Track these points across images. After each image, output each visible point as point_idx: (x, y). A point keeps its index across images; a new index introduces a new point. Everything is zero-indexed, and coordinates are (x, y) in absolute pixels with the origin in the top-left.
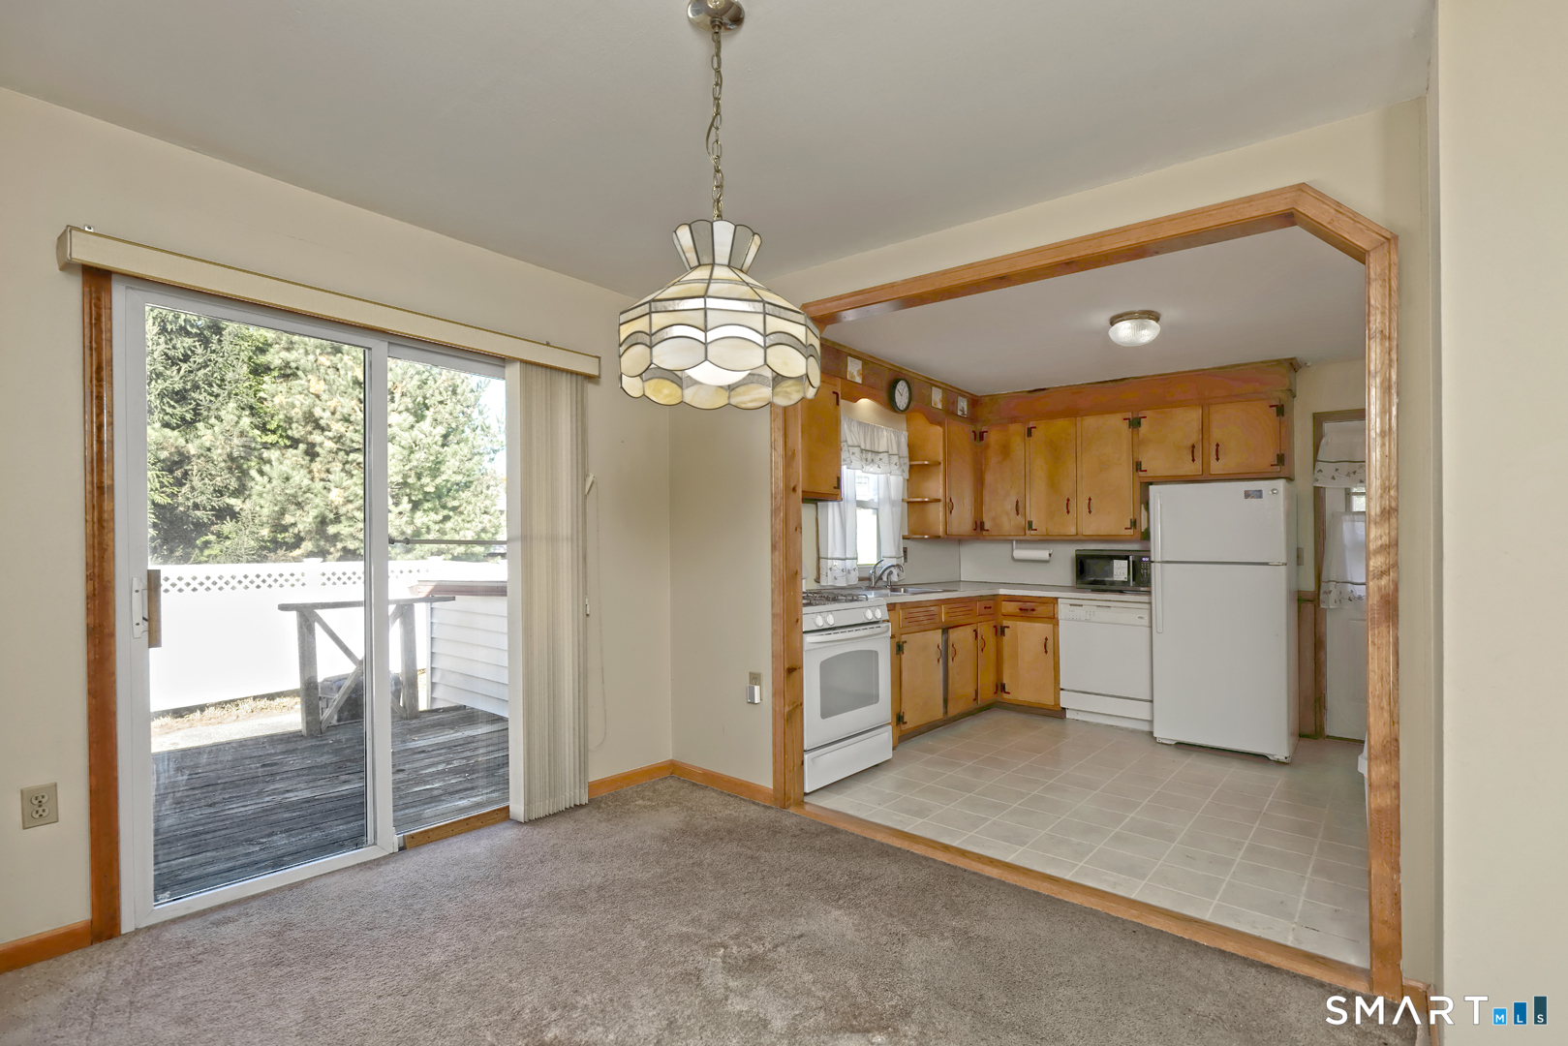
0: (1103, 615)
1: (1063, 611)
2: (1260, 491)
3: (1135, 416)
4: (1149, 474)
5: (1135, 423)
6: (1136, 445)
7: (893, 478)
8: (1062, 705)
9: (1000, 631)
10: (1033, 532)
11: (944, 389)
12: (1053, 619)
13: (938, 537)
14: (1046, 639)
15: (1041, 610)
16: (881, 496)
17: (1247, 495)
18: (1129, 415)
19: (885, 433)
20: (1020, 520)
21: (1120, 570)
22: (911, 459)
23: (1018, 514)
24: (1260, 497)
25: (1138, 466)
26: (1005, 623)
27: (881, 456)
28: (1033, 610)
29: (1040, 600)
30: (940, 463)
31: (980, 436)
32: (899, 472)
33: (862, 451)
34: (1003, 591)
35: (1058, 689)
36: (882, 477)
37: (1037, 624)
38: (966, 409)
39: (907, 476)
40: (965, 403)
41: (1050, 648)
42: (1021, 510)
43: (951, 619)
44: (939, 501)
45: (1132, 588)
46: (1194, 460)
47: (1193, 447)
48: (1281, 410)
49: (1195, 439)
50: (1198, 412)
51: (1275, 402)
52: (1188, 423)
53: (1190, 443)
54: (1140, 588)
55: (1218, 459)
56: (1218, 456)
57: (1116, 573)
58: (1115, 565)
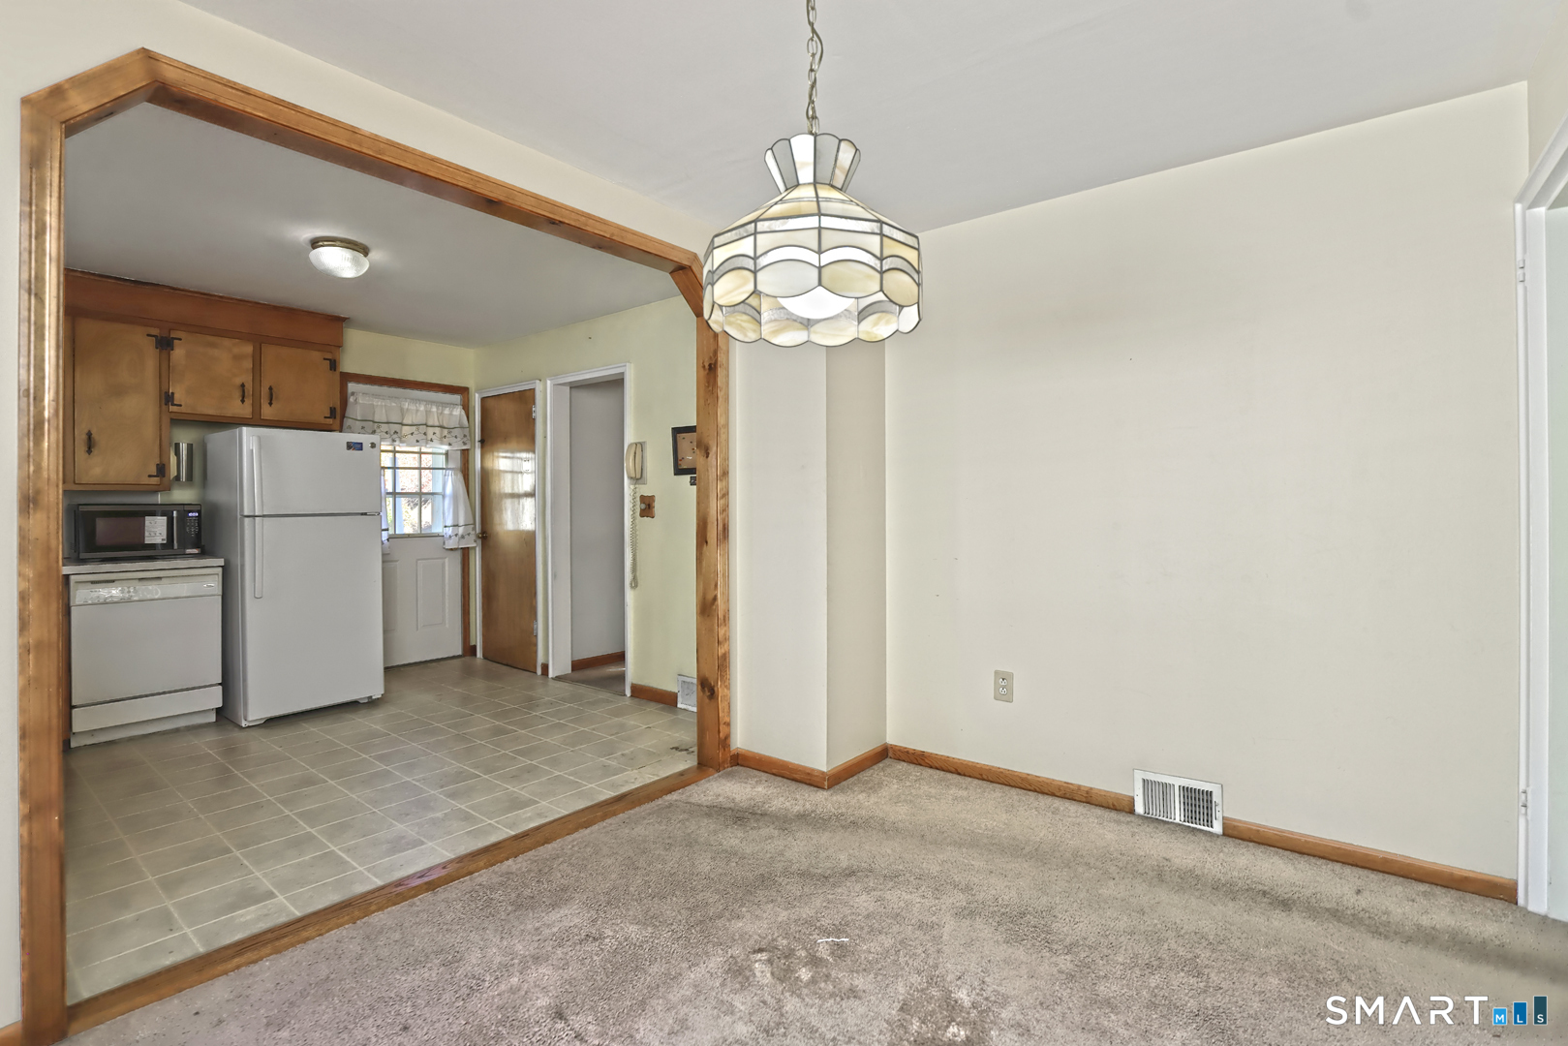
2: (359, 444)
3: (164, 335)
4: (183, 409)
5: (165, 344)
6: (165, 372)
17: (350, 446)
18: (155, 331)
21: (155, 530)
24: (360, 448)
25: (168, 398)
45: (181, 551)
46: (243, 401)
47: (243, 386)
48: (333, 365)
49: (246, 378)
50: (248, 349)
51: (329, 356)
52: (237, 358)
53: (238, 381)
54: (195, 551)
55: (270, 404)
56: (271, 400)
57: (147, 534)
58: (147, 523)
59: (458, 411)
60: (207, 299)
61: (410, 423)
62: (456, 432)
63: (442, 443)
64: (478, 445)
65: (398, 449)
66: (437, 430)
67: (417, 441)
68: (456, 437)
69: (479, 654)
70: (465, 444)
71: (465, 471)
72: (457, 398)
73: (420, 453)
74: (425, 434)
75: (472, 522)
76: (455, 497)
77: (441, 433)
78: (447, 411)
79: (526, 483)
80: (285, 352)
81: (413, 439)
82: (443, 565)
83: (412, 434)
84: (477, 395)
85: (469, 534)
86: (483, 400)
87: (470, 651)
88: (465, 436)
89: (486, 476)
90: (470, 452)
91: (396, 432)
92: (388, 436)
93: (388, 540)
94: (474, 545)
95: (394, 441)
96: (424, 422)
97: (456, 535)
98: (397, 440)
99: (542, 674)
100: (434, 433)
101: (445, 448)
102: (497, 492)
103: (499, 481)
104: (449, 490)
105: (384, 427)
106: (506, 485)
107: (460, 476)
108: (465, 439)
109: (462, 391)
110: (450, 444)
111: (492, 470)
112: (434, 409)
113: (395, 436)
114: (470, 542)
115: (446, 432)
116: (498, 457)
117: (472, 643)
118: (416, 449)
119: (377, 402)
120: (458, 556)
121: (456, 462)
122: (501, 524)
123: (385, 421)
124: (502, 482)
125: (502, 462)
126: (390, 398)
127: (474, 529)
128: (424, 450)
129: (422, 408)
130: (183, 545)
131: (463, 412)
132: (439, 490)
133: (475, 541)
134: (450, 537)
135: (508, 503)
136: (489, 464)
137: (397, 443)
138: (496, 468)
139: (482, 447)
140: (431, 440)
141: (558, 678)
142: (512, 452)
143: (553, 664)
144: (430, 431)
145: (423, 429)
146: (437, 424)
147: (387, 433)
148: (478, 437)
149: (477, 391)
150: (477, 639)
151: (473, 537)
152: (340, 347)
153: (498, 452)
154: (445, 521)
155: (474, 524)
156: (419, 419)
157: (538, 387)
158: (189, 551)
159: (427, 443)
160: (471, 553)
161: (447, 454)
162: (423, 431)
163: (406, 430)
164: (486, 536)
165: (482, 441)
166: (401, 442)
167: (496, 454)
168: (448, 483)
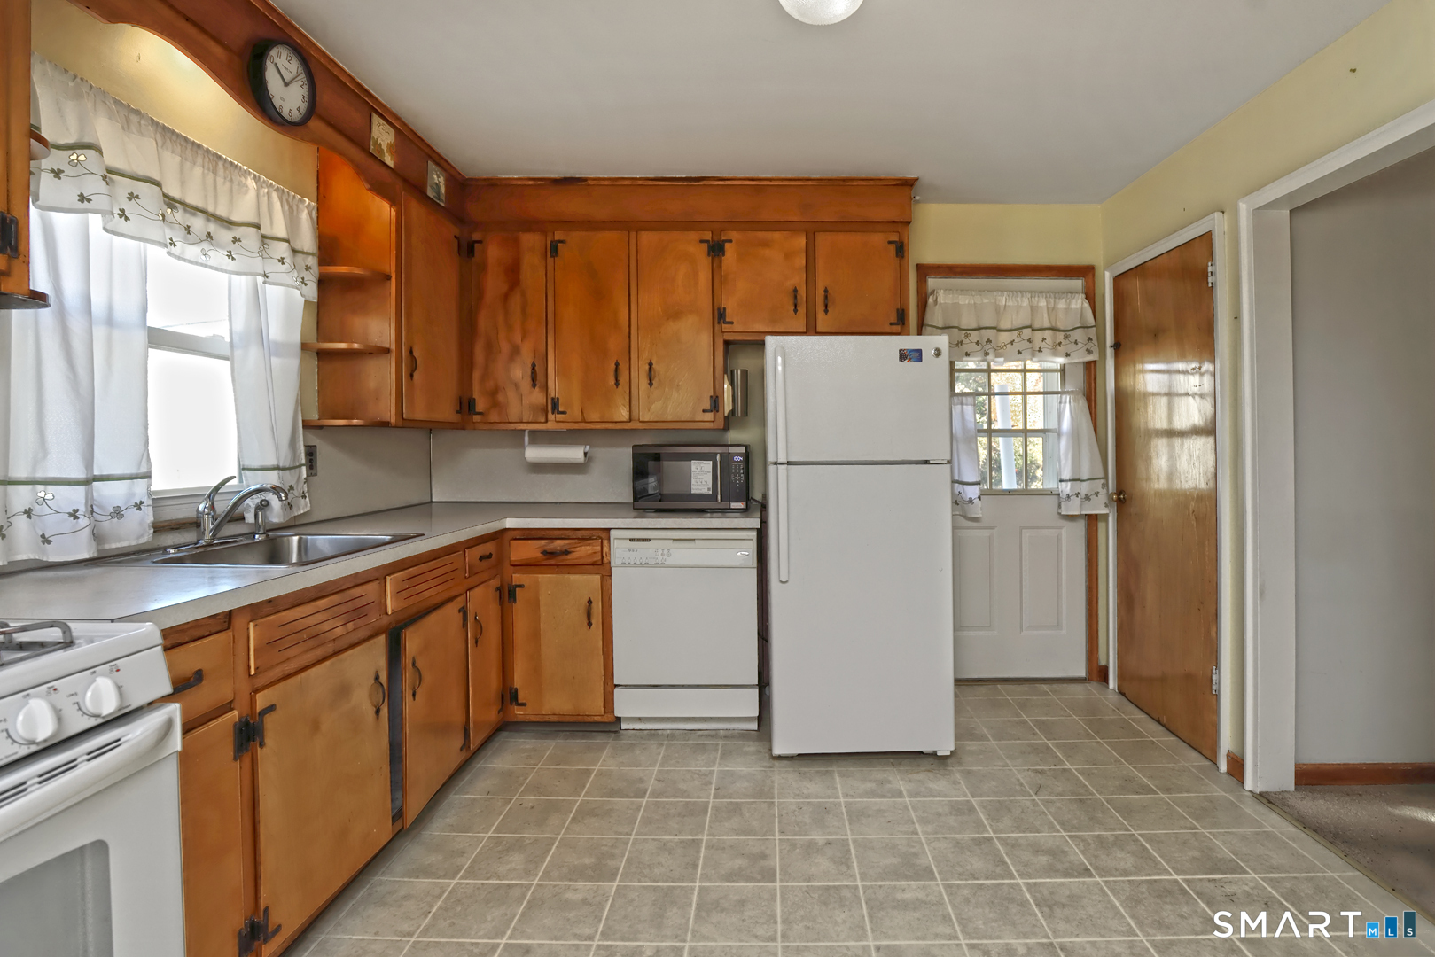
0: (683, 555)
1: (620, 551)
2: (920, 351)
3: (716, 239)
4: (733, 328)
5: (716, 249)
6: (717, 282)
7: (274, 294)
8: (617, 714)
9: (507, 594)
10: (560, 417)
11: (398, 132)
12: (601, 566)
13: (386, 424)
14: (590, 602)
15: (583, 552)
16: (239, 326)
17: (903, 356)
18: (708, 236)
19: (251, 183)
20: (537, 397)
21: (701, 477)
22: (322, 262)
23: (534, 385)
24: (920, 359)
25: (720, 316)
26: (518, 578)
27: (239, 232)
28: (567, 552)
29: (579, 534)
30: (388, 278)
31: (468, 249)
32: (292, 278)
33: (171, 202)
34: (510, 523)
35: (609, 686)
36: (242, 282)
37: (573, 577)
38: (443, 190)
39: (312, 291)
40: (442, 180)
41: (599, 615)
42: (540, 377)
43: (411, 602)
44: (388, 351)
45: (724, 505)
46: (796, 311)
47: (795, 291)
48: (901, 249)
49: (798, 280)
50: (801, 241)
51: (895, 238)
52: (788, 256)
53: (790, 284)
54: (741, 505)
55: (826, 311)
56: (826, 306)
57: (693, 482)
58: (693, 468)
59: (1079, 303)
60: (758, 188)
61: (1009, 327)
62: (1078, 335)
63: (1055, 354)
64: (1110, 352)
65: (993, 366)
66: (1048, 334)
67: (1019, 352)
68: (1076, 343)
69: (1112, 683)
70: (1089, 352)
71: (1090, 395)
72: (1078, 284)
73: (1024, 371)
74: (1030, 341)
75: (1101, 474)
76: (1075, 434)
77: (1054, 338)
78: (1062, 305)
79: (1191, 413)
80: (841, 239)
81: (1012, 350)
82: (1059, 539)
83: (1012, 343)
84: (1107, 274)
85: (1097, 494)
86: (1118, 279)
87: (1099, 674)
88: (1090, 339)
89: (1125, 402)
90: (1098, 364)
91: (989, 341)
92: (980, 347)
93: (979, 498)
94: (1104, 511)
95: (986, 354)
96: (1028, 323)
97: (1077, 495)
98: (991, 352)
99: (1229, 773)
100: (1044, 339)
101: (1061, 360)
102: (1142, 426)
103: (1146, 407)
104: (1066, 424)
105: (974, 336)
106: (1156, 417)
107: (1083, 402)
108: (1091, 344)
109: (1084, 272)
110: (1067, 355)
111: (1133, 393)
112: (1043, 303)
113: (987, 348)
114: (1098, 507)
115: (1060, 336)
116: (1143, 371)
117: (1103, 663)
118: (1018, 364)
119: (964, 300)
120: (1080, 528)
121: (1077, 380)
122: (1149, 479)
123: (974, 325)
124: (1150, 410)
125: (1150, 376)
126: (981, 291)
127: (1105, 485)
128: (1030, 365)
129: (1025, 303)
130: (728, 498)
131: (1086, 304)
132: (1053, 425)
133: (1106, 506)
134: (1068, 496)
135: (1160, 446)
136: (1128, 382)
137: (989, 357)
138: (1140, 387)
139: (1117, 356)
140: (1040, 351)
141: (1264, 798)
142: (1168, 362)
143: (1255, 765)
144: (1039, 335)
145: (1027, 332)
146: (1047, 324)
147: (977, 343)
148: (1110, 340)
149: (1108, 266)
150: (1110, 656)
151: (1103, 498)
152: (909, 223)
153: (1143, 363)
154: (1060, 473)
155: (1106, 477)
156: (1021, 319)
157: (1218, 224)
158: (734, 505)
159: (1033, 355)
160: (1101, 525)
161: (1063, 370)
162: (1028, 339)
163: (1005, 337)
164: (1123, 499)
165: (1117, 346)
166: (998, 356)
167: (1139, 367)
168: (1068, 413)
